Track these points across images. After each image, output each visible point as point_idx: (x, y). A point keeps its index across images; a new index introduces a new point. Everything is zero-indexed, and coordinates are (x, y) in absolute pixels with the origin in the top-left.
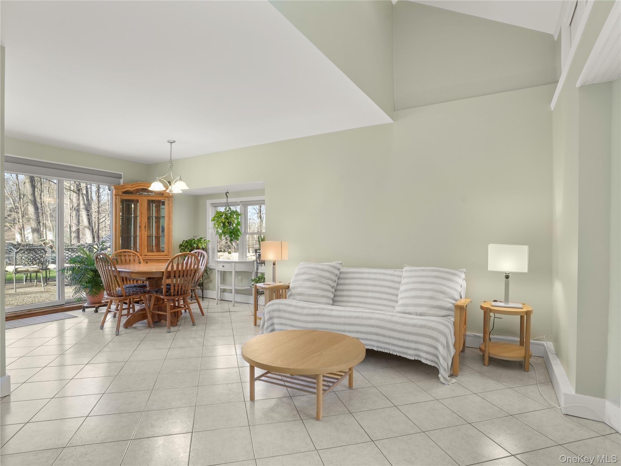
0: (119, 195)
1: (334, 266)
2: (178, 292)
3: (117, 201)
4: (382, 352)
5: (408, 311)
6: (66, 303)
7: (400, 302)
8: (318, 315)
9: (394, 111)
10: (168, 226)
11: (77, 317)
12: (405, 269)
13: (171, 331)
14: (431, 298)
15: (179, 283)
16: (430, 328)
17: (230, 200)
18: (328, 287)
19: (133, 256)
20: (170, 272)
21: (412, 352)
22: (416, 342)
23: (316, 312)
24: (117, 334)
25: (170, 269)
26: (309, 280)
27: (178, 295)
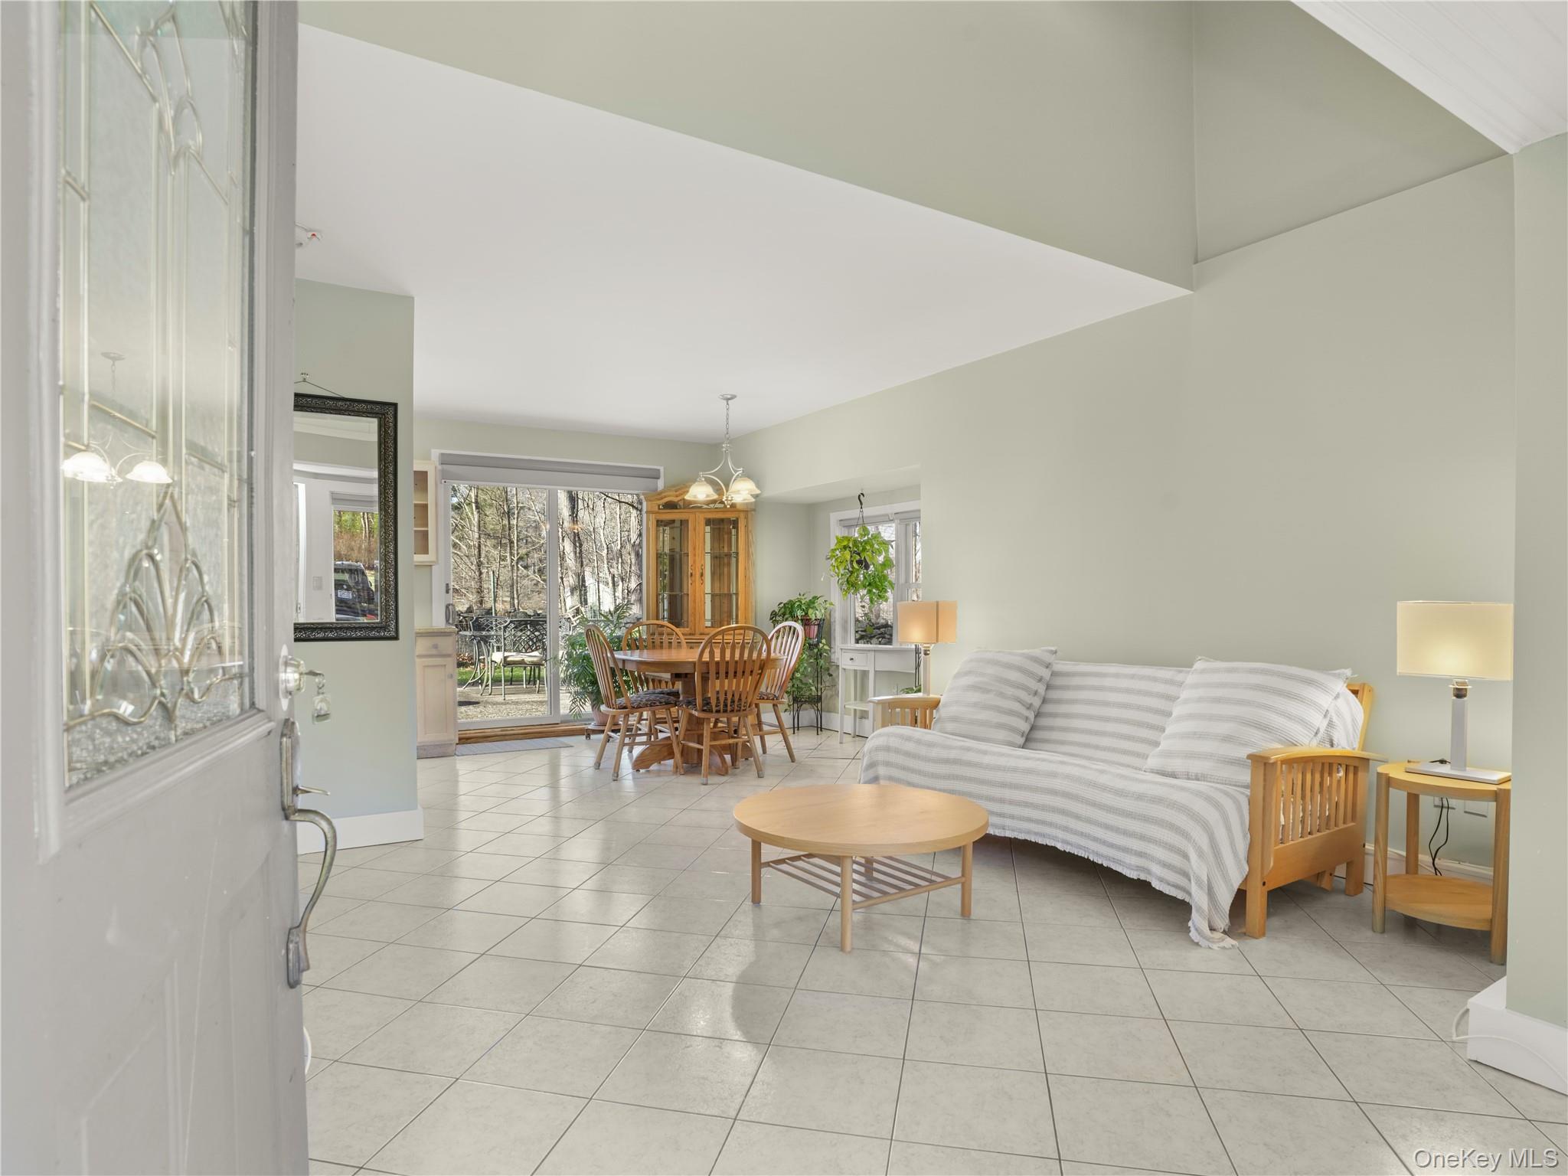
0: (653, 512)
1: (1037, 658)
2: (726, 705)
3: (650, 523)
4: (1074, 854)
5: (1169, 769)
6: (562, 722)
7: (1164, 745)
8: (956, 762)
9: (1196, 262)
10: (746, 573)
11: (572, 747)
12: (1199, 665)
13: (709, 782)
14: (1227, 739)
15: (741, 690)
16: (1173, 805)
17: (868, 511)
18: (1016, 707)
19: (668, 634)
20: (707, 663)
21: (1134, 860)
22: (1142, 837)
23: (953, 754)
24: (615, 778)
25: (706, 657)
26: (975, 688)
27: (725, 711)
